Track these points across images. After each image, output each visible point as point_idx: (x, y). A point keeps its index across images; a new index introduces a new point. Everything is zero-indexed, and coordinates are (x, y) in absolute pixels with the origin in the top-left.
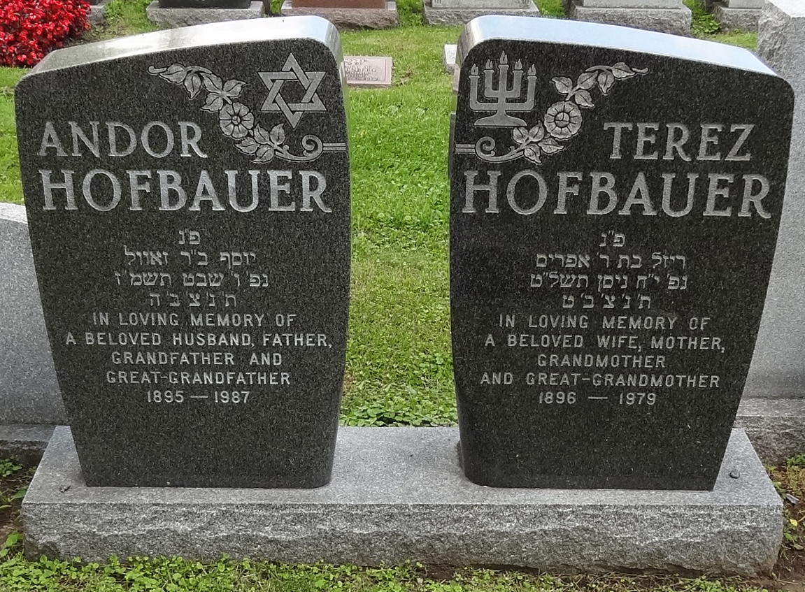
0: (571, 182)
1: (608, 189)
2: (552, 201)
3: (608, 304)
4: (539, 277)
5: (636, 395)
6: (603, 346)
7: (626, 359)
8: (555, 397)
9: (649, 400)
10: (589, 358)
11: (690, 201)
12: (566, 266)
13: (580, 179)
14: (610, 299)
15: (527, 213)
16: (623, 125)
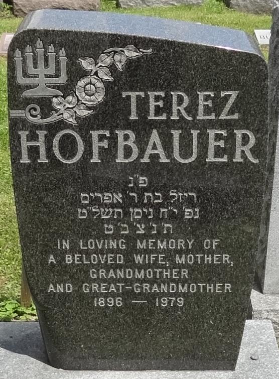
0: (101, 138)
1: (130, 143)
2: (88, 152)
3: (140, 230)
4: (85, 211)
5: (168, 299)
6: (139, 262)
7: (158, 272)
8: (106, 301)
9: (178, 303)
10: (129, 272)
11: (195, 150)
12: (104, 202)
13: (108, 135)
14: (141, 227)
15: (69, 162)
16: (137, 93)
